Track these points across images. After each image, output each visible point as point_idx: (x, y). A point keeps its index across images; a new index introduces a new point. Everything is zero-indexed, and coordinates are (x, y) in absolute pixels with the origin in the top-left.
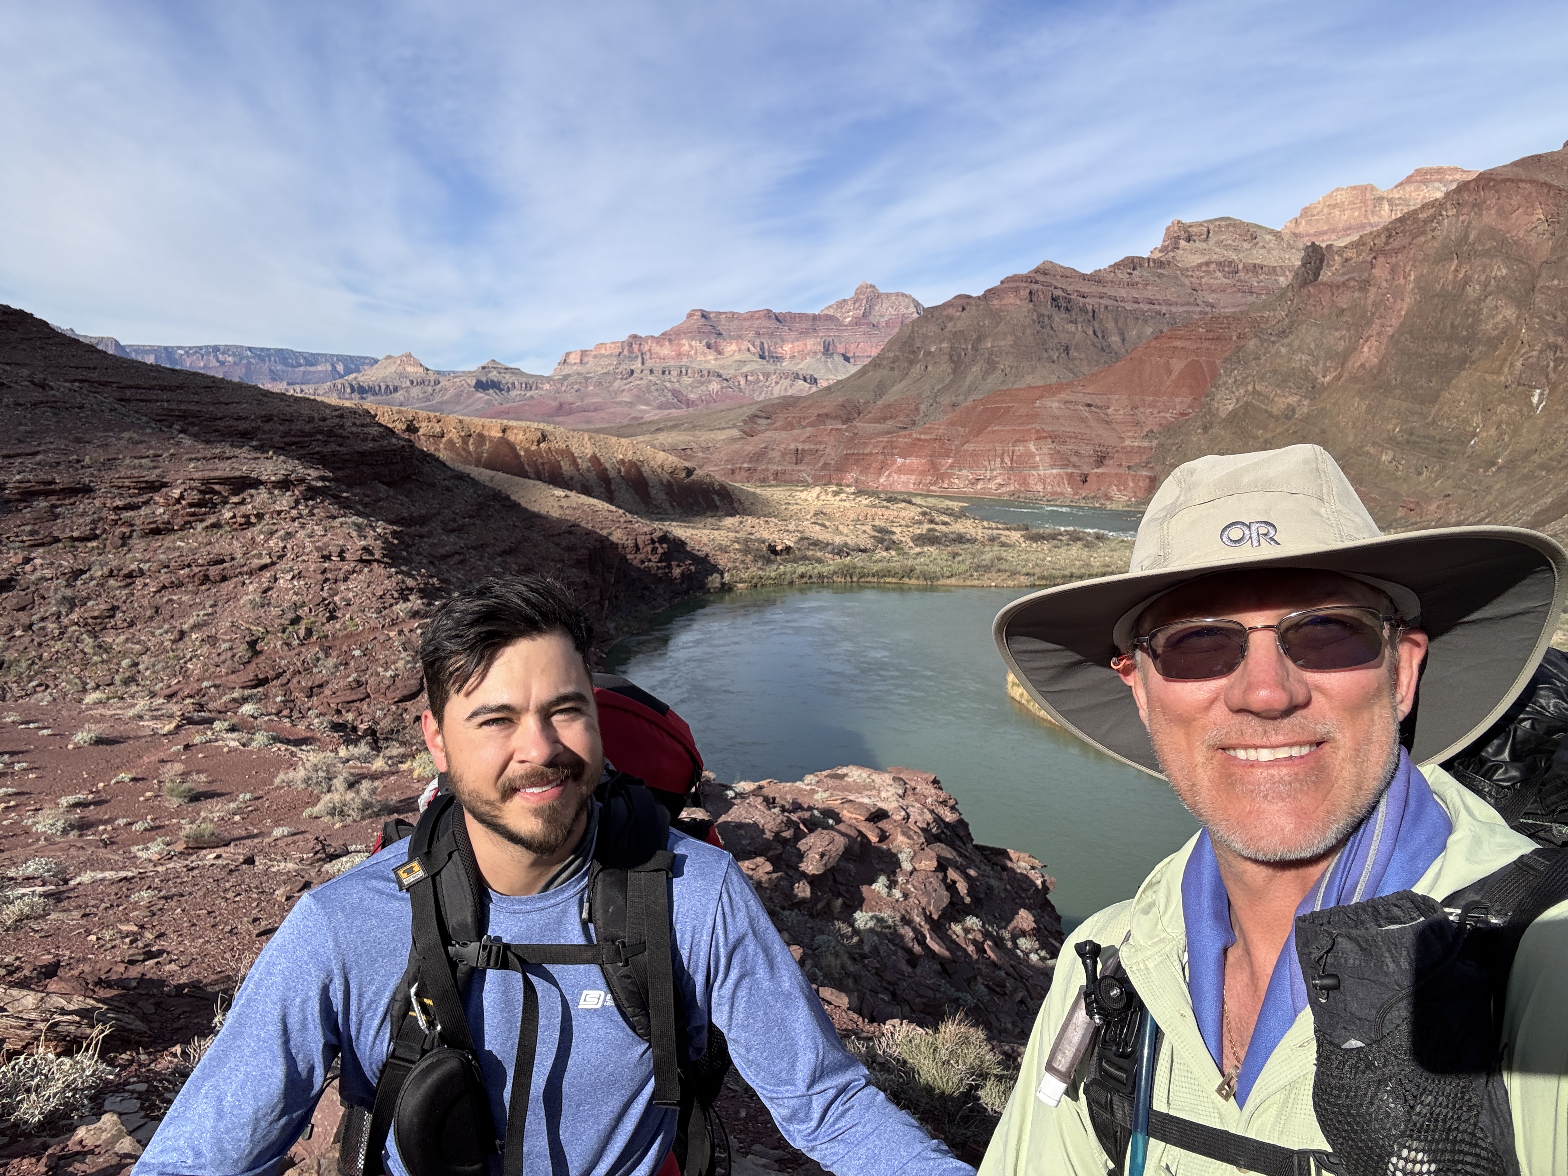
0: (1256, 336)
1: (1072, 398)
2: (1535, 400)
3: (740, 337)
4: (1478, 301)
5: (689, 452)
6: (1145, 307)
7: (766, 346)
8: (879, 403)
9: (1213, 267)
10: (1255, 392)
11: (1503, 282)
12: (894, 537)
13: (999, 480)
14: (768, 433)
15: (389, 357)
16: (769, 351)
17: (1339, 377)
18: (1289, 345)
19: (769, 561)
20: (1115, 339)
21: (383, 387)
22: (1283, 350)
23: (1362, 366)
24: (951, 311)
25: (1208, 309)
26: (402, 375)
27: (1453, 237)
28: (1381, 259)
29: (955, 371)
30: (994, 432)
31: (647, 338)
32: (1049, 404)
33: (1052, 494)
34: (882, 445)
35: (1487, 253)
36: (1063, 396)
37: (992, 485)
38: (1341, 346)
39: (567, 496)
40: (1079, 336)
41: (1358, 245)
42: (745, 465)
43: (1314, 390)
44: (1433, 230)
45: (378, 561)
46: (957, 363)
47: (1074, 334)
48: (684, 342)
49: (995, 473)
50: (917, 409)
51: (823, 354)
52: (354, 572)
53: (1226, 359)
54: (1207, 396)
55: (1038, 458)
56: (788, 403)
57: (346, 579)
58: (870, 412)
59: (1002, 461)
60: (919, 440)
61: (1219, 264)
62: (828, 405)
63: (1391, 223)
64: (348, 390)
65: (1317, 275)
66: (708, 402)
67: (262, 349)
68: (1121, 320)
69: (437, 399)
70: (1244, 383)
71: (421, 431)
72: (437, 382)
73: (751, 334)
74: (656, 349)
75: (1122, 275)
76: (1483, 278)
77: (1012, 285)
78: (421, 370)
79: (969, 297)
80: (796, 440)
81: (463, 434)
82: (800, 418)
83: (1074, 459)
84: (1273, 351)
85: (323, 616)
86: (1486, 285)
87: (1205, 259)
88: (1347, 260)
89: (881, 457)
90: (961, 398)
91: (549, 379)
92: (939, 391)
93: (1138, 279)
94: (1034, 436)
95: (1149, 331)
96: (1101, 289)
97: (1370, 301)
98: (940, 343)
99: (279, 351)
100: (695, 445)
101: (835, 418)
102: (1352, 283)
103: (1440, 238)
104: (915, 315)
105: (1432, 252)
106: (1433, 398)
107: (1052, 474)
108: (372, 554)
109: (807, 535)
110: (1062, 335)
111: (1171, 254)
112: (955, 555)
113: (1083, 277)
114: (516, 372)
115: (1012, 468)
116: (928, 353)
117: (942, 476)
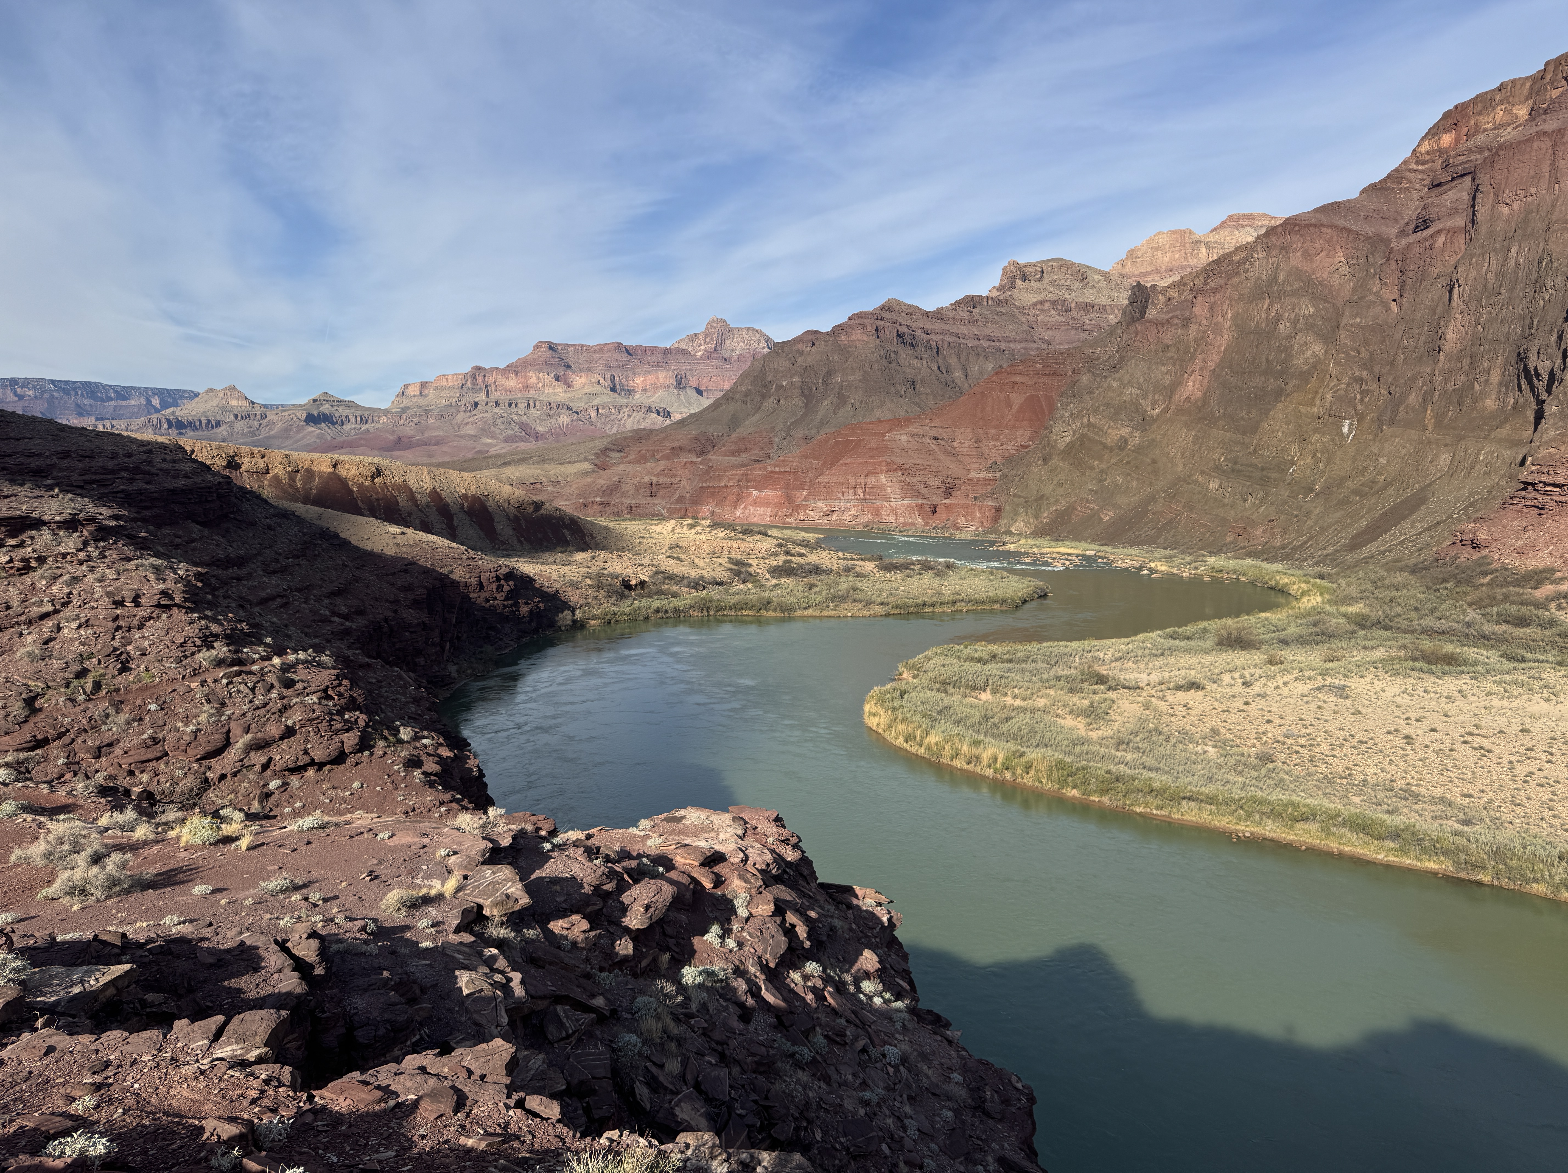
0: (1089, 371)
1: (920, 431)
2: (1345, 430)
3: (589, 370)
4: (1289, 337)
5: (538, 486)
6: (986, 344)
7: (617, 379)
8: (733, 436)
9: (1047, 305)
10: (1090, 425)
11: (1310, 320)
12: (751, 570)
13: (853, 512)
14: (621, 467)
15: (211, 390)
16: (621, 384)
17: (1167, 409)
18: (1120, 379)
19: (622, 596)
20: (958, 374)
21: (204, 422)
22: (1115, 384)
23: (1188, 398)
24: (801, 346)
25: (1044, 346)
26: (225, 409)
27: (1264, 278)
28: (1200, 298)
29: (806, 405)
30: (846, 464)
31: (492, 370)
32: (898, 437)
33: (905, 524)
34: (737, 477)
35: (1295, 293)
36: (911, 429)
37: (846, 517)
38: (1168, 379)
39: (403, 533)
40: (924, 371)
41: (1180, 284)
42: (598, 499)
43: (1144, 422)
44: (1246, 271)
45: (178, 606)
46: (809, 396)
47: (920, 370)
48: (531, 374)
49: (849, 505)
50: (771, 443)
51: (676, 387)
52: (150, 618)
53: (1062, 393)
54: (1046, 429)
55: (889, 490)
56: (641, 436)
57: (141, 627)
58: (724, 446)
59: (855, 493)
60: (774, 472)
61: (1054, 303)
62: (682, 439)
63: (1208, 264)
64: (165, 426)
65: (1143, 313)
66: (558, 435)
67: (67, 382)
68: (964, 356)
69: (264, 433)
70: (1079, 416)
71: (244, 467)
72: (264, 416)
73: (601, 367)
74: (501, 381)
75: (963, 313)
76: (1293, 316)
77: (859, 321)
78: (246, 403)
79: (818, 332)
80: (649, 473)
81: (290, 469)
82: (654, 451)
83: (923, 490)
84: (1105, 385)
85: (114, 667)
86: (1295, 323)
87: (1041, 297)
88: (1170, 299)
89: (736, 490)
90: (814, 431)
91: (386, 412)
92: (792, 424)
93: (978, 317)
94: (884, 469)
95: (990, 366)
96: (943, 326)
97: (1192, 338)
98: (791, 377)
99: (86, 385)
100: (544, 479)
101: (690, 451)
102: (1176, 321)
103: (1253, 279)
104: (766, 350)
105: (1246, 291)
106: (1254, 429)
107: (903, 505)
108: (172, 599)
109: (662, 568)
110: (908, 370)
111: (1008, 293)
112: (811, 586)
113: (927, 314)
114: (349, 404)
115: (865, 500)
116: (780, 387)
117: (796, 509)
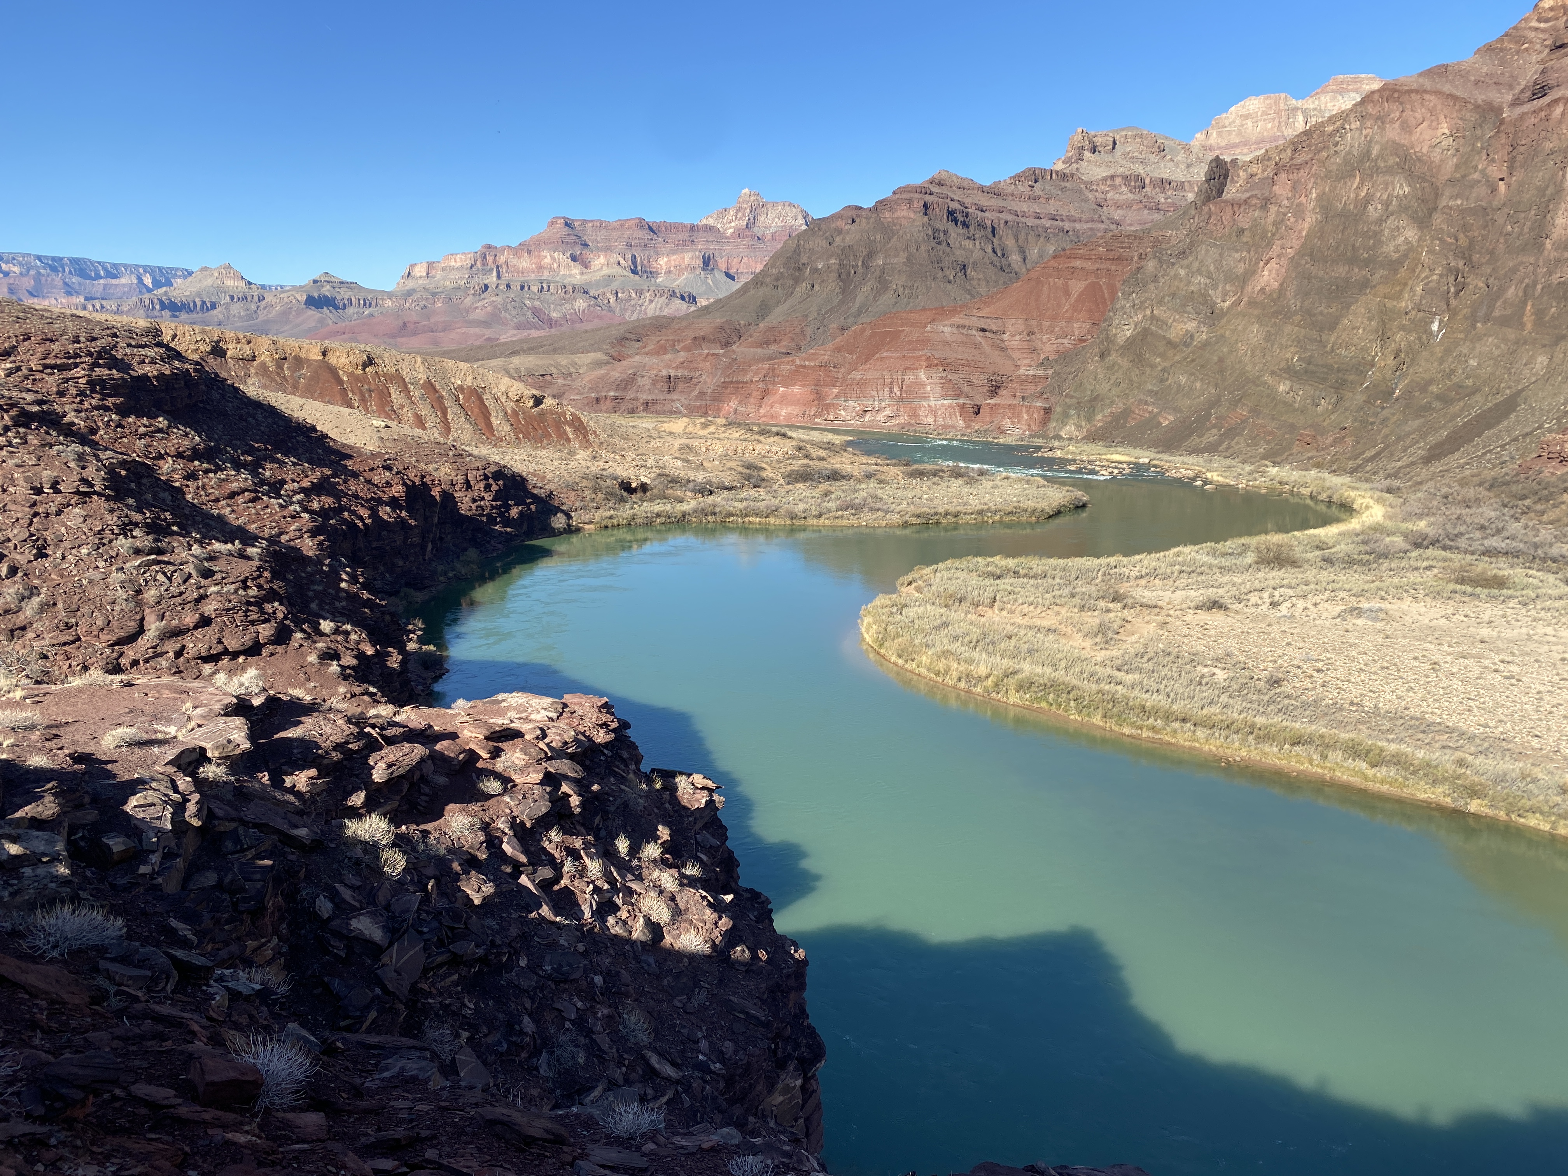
0: (1156, 256)
1: (965, 322)
2: (1435, 327)
3: (608, 249)
4: (1380, 221)
5: (550, 379)
7: (638, 259)
8: (762, 325)
9: (1118, 180)
10: (1153, 317)
11: (1404, 201)
12: (764, 474)
13: (888, 412)
15: (205, 269)
16: (642, 265)
17: (1239, 301)
19: (622, 500)
20: (1015, 257)
21: (199, 304)
23: (1262, 290)
24: (840, 223)
25: (1113, 227)
26: (220, 290)
27: (1355, 153)
28: (1284, 175)
30: (882, 358)
32: (940, 328)
33: (944, 427)
34: (763, 372)
35: (1389, 170)
36: (957, 320)
37: (881, 417)
38: (1241, 269)
40: (977, 254)
41: (1264, 159)
42: (613, 394)
43: (1213, 316)
44: (1337, 144)
46: (847, 282)
47: (972, 251)
50: (803, 333)
53: (1125, 281)
54: (1105, 321)
56: (661, 324)
58: (751, 336)
59: (891, 391)
61: (1125, 178)
62: (705, 327)
64: (158, 307)
65: (1220, 191)
68: (1022, 237)
70: (1142, 307)
71: (228, 355)
72: (261, 298)
73: (622, 246)
74: (514, 261)
75: (1023, 188)
76: (1384, 197)
78: (243, 284)
79: (860, 208)
86: (1387, 204)
88: (1251, 176)
89: (762, 386)
91: (390, 295)
92: (826, 312)
95: (1051, 249)
97: (1270, 220)
100: (556, 371)
101: (713, 341)
102: (1254, 201)
103: (1343, 154)
105: (1334, 168)
106: (1333, 325)
109: (667, 471)
110: (958, 252)
112: (828, 493)
113: (982, 188)
114: (351, 286)
115: (901, 399)
116: (816, 272)
117: (827, 407)
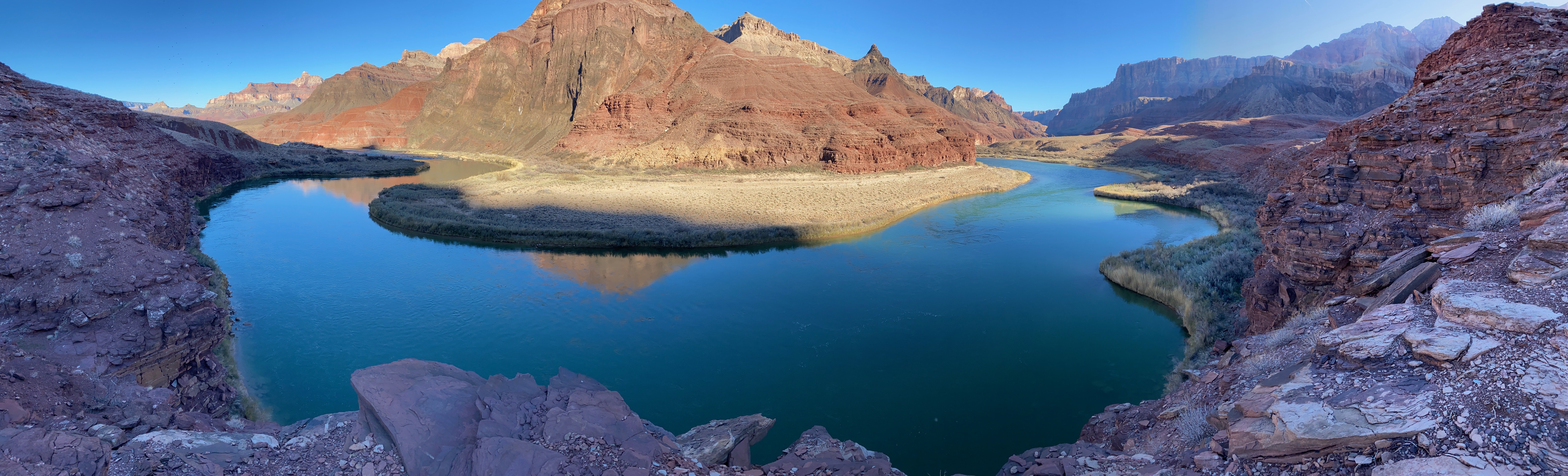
1: (378, 110)
3: (264, 93)
6: (398, 80)
9: (417, 67)
11: (507, 71)
14: (272, 125)
17: (462, 102)
18: (445, 91)
19: (269, 167)
22: (444, 93)
24: (334, 80)
25: (417, 82)
27: (491, 55)
28: (471, 62)
29: (336, 103)
31: (234, 93)
32: (370, 113)
35: (501, 61)
36: (374, 110)
38: (461, 92)
39: (195, 140)
40: (378, 90)
41: (462, 59)
43: (455, 107)
44: (485, 53)
46: (337, 99)
47: (376, 89)
48: (245, 94)
49: (352, 139)
51: (291, 98)
53: (426, 97)
54: (422, 110)
55: (368, 134)
56: (279, 115)
60: (325, 127)
61: (420, 66)
62: (293, 115)
65: (450, 69)
66: (253, 117)
68: (391, 85)
74: (237, 98)
75: (390, 69)
76: (501, 69)
77: (354, 71)
79: (340, 74)
80: (282, 128)
82: (283, 121)
83: (380, 134)
84: (441, 93)
87: (415, 64)
88: (459, 64)
90: (339, 112)
93: (395, 71)
94: (366, 126)
96: (384, 74)
97: (467, 77)
98: (331, 92)
103: (487, 56)
104: (322, 82)
105: (486, 60)
106: (490, 109)
107: (373, 140)
110: (372, 90)
111: (405, 62)
113: (378, 69)
116: (327, 96)
